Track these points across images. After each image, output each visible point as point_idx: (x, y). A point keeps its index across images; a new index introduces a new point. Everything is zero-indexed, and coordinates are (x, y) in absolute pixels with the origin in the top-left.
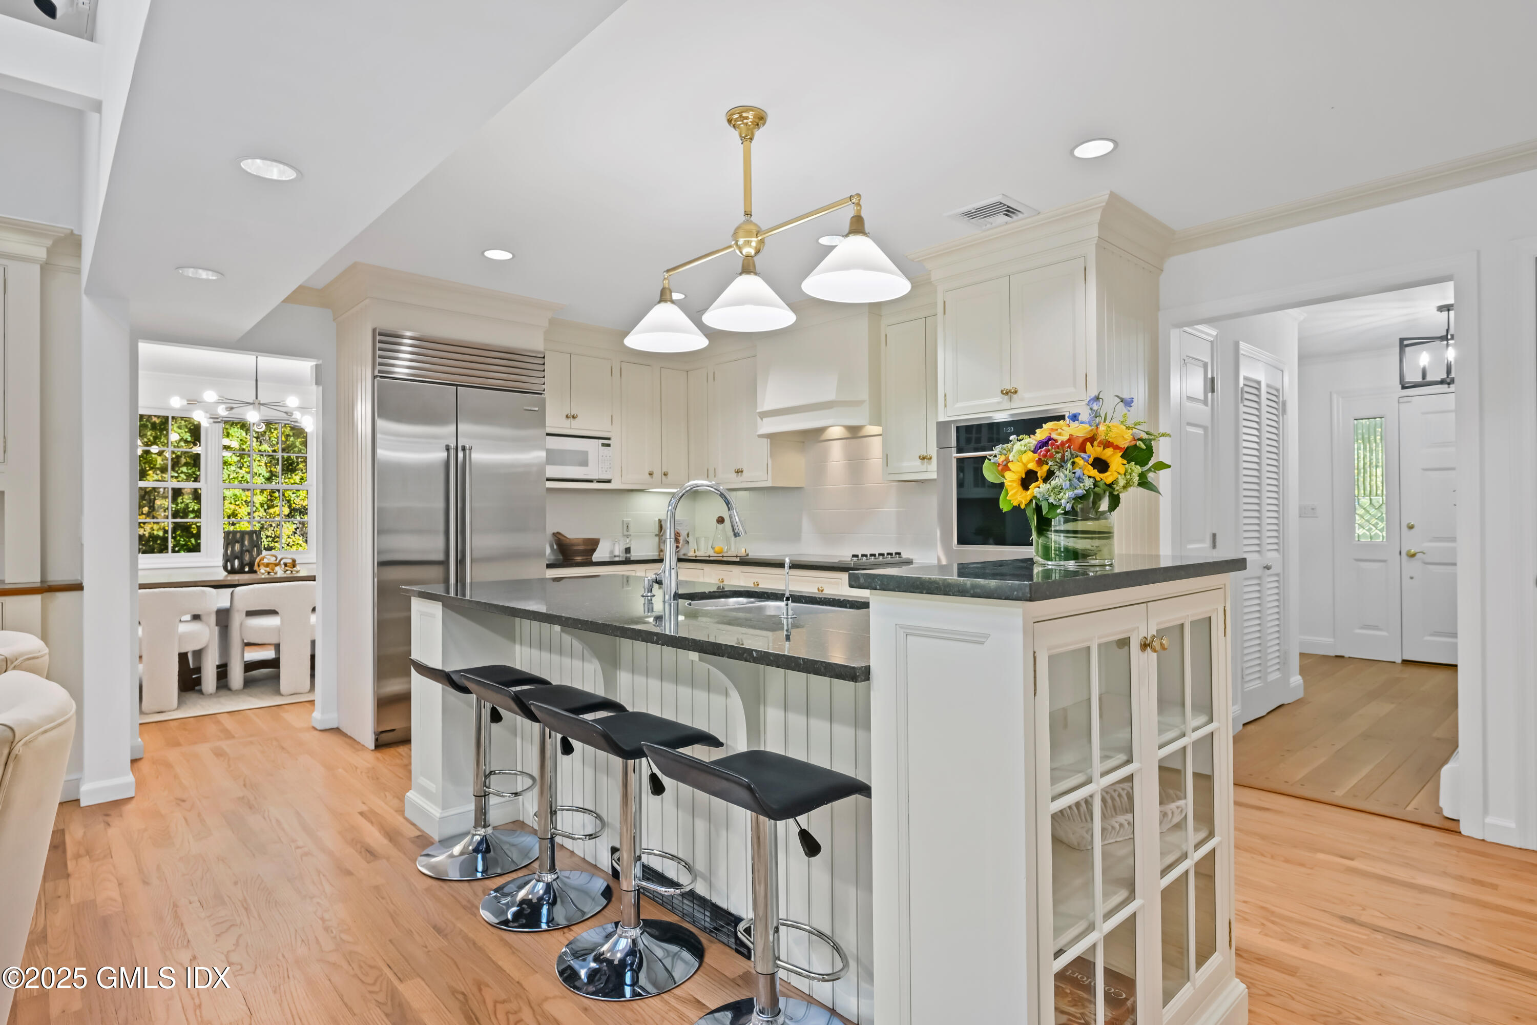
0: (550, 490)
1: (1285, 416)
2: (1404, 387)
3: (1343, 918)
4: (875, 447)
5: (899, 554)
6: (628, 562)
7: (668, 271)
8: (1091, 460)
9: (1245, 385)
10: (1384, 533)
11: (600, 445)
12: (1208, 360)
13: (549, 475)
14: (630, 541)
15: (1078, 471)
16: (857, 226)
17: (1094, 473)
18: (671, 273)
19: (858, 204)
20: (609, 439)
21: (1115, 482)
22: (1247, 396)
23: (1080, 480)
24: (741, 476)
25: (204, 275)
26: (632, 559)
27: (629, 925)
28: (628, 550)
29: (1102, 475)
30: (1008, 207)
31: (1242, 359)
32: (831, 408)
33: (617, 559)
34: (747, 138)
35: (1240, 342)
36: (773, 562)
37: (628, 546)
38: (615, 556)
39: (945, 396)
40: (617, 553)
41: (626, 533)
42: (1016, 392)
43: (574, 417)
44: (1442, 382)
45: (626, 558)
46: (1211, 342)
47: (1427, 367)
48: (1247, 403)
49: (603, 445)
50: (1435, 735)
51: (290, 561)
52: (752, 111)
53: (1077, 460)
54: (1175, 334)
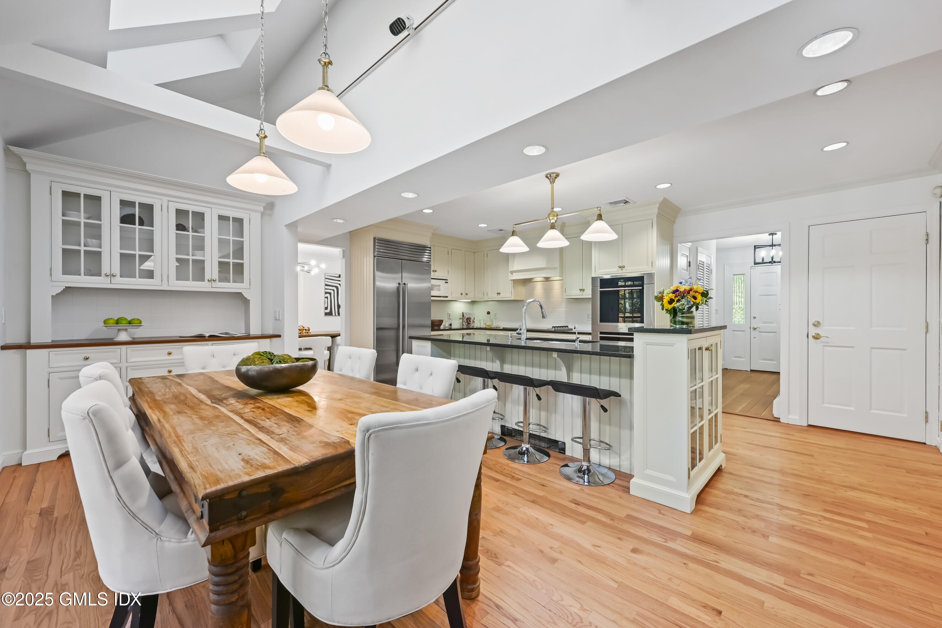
0: (432, 300)
1: (712, 275)
2: (755, 264)
3: (747, 443)
4: (557, 286)
5: (567, 326)
6: (451, 329)
7: (516, 225)
8: (692, 296)
9: (699, 263)
10: (744, 320)
11: (444, 282)
12: (688, 255)
13: (432, 295)
14: (452, 321)
15: (689, 300)
16: (600, 217)
17: (693, 300)
18: (516, 226)
19: (600, 210)
20: (447, 280)
21: (699, 302)
22: (700, 268)
23: (690, 302)
24: (499, 295)
25: (339, 221)
26: (452, 328)
27: (526, 444)
28: (451, 325)
29: (696, 301)
30: (627, 201)
31: (699, 254)
32: (544, 270)
33: (447, 328)
34: (552, 182)
35: (698, 247)
36: (512, 329)
37: (450, 323)
38: (446, 327)
39: (595, 267)
40: (447, 326)
41: (449, 318)
42: (624, 267)
43: (435, 271)
44: (770, 262)
45: (450, 328)
46: (689, 248)
47: (764, 257)
48: (700, 270)
49: (446, 282)
50: (767, 394)
51: (308, 328)
52: (555, 174)
53: (688, 296)
54: (679, 245)
